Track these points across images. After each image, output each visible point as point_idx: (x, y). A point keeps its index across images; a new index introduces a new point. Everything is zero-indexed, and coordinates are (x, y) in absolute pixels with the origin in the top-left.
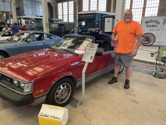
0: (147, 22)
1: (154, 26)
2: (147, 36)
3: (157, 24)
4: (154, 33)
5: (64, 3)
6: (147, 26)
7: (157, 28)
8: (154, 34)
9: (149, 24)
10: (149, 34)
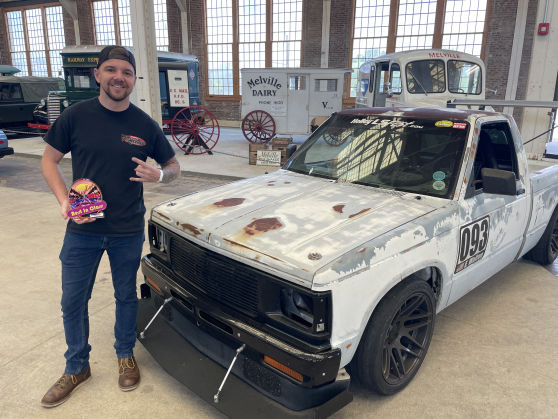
0: (251, 83)
1: (269, 93)
2: (256, 118)
3: (275, 89)
4: (270, 109)
5: (29, 12)
6: (254, 93)
7: (277, 99)
8: (272, 114)
9: (257, 88)
10: (259, 114)
